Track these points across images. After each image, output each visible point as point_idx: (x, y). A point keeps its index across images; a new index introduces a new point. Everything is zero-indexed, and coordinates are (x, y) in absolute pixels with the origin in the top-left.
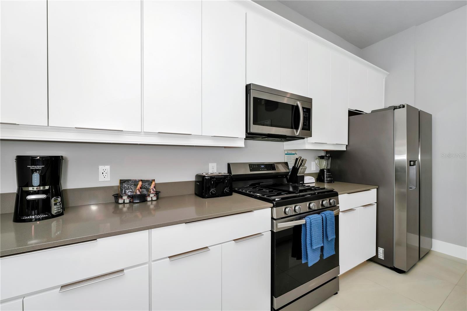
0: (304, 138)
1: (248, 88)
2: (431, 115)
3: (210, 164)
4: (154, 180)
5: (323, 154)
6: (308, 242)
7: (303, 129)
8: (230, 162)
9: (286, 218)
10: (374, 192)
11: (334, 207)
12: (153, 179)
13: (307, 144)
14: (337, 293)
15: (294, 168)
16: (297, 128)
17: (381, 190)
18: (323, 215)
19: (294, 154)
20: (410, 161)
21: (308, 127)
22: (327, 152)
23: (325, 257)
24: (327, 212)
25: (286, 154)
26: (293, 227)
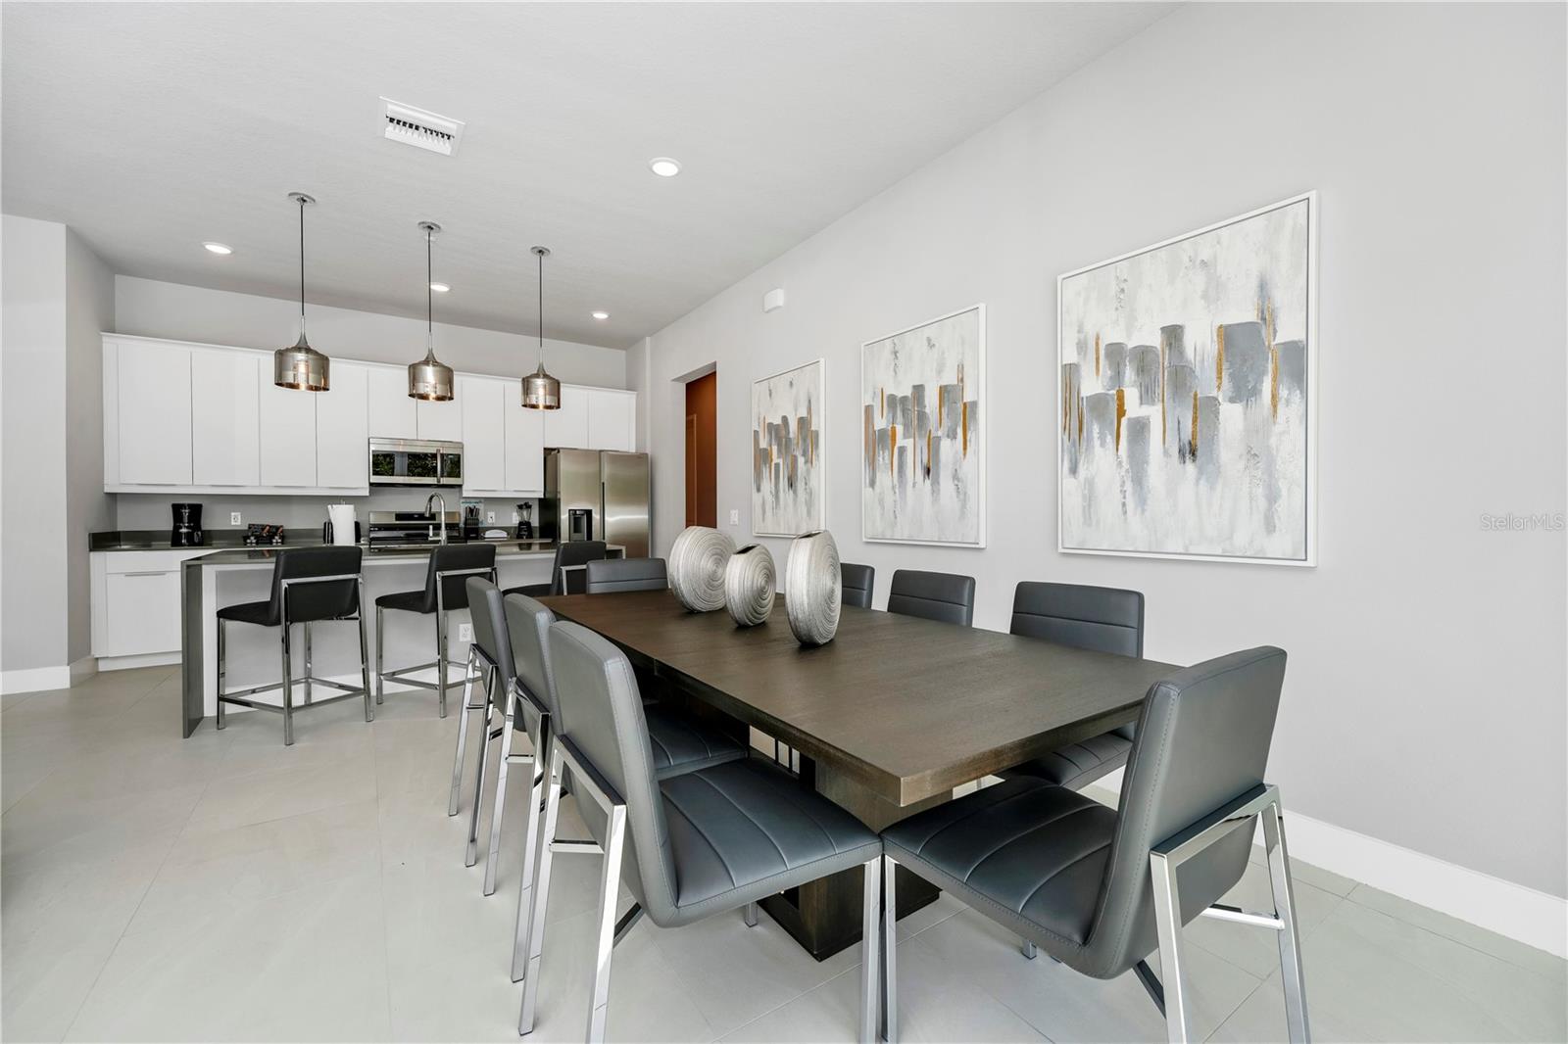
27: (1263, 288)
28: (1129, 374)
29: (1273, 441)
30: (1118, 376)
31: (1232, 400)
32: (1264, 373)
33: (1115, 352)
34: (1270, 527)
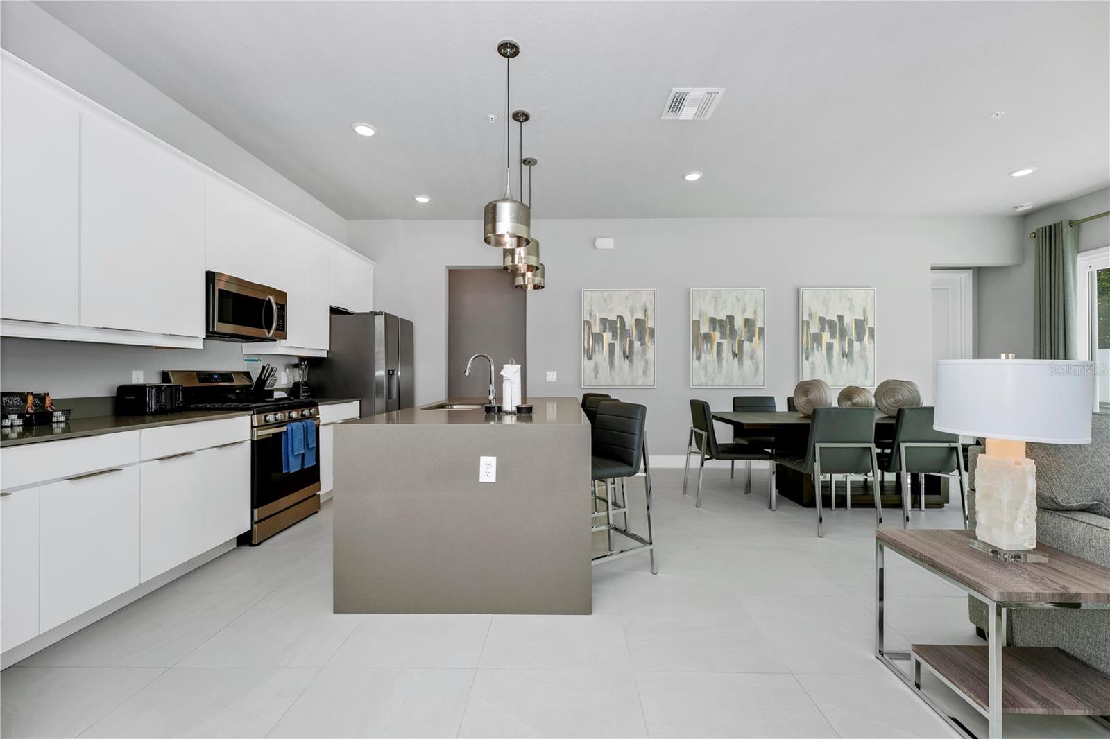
0: (276, 340)
1: (210, 277)
2: (412, 323)
3: (133, 372)
4: (48, 394)
5: (296, 361)
6: (290, 449)
7: (277, 329)
8: (166, 369)
9: (267, 424)
10: (357, 403)
11: (314, 417)
12: (46, 392)
13: (280, 348)
14: (317, 512)
15: (259, 379)
16: (269, 328)
17: (363, 402)
18: (304, 424)
19: (257, 361)
20: (389, 371)
21: (282, 327)
22: (302, 359)
23: (305, 467)
24: (309, 421)
25: (246, 360)
26: (271, 436)
27: (864, 311)
28: (827, 328)
29: (867, 353)
30: (823, 329)
31: (857, 341)
32: (865, 334)
33: (822, 320)
34: (866, 378)
